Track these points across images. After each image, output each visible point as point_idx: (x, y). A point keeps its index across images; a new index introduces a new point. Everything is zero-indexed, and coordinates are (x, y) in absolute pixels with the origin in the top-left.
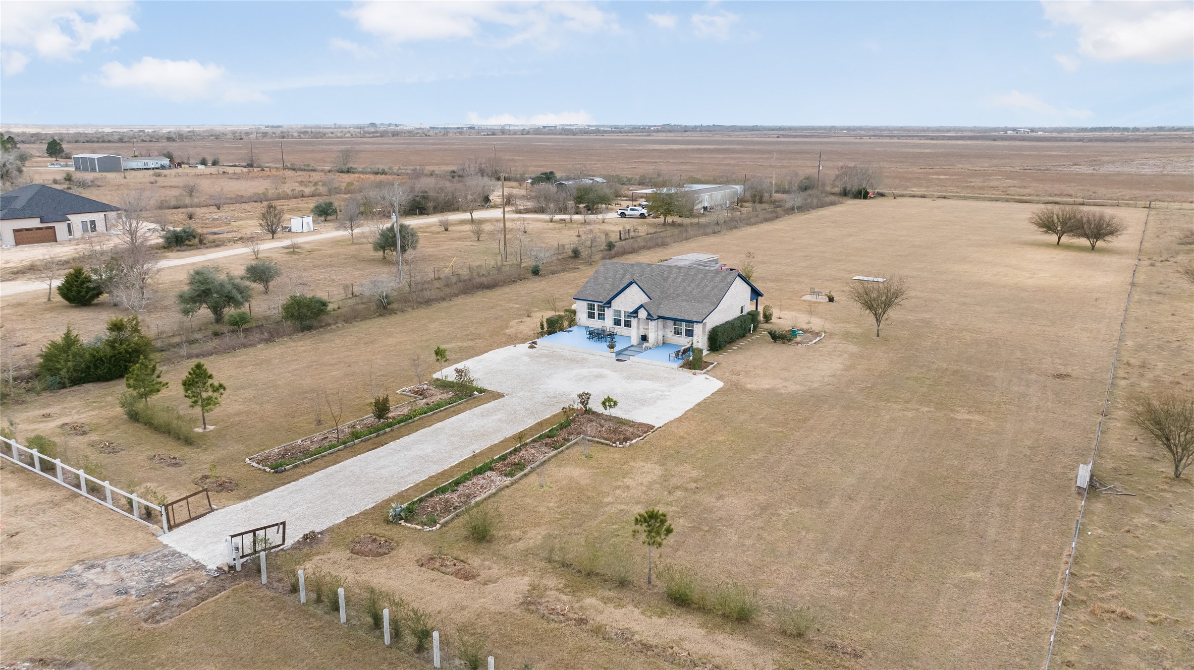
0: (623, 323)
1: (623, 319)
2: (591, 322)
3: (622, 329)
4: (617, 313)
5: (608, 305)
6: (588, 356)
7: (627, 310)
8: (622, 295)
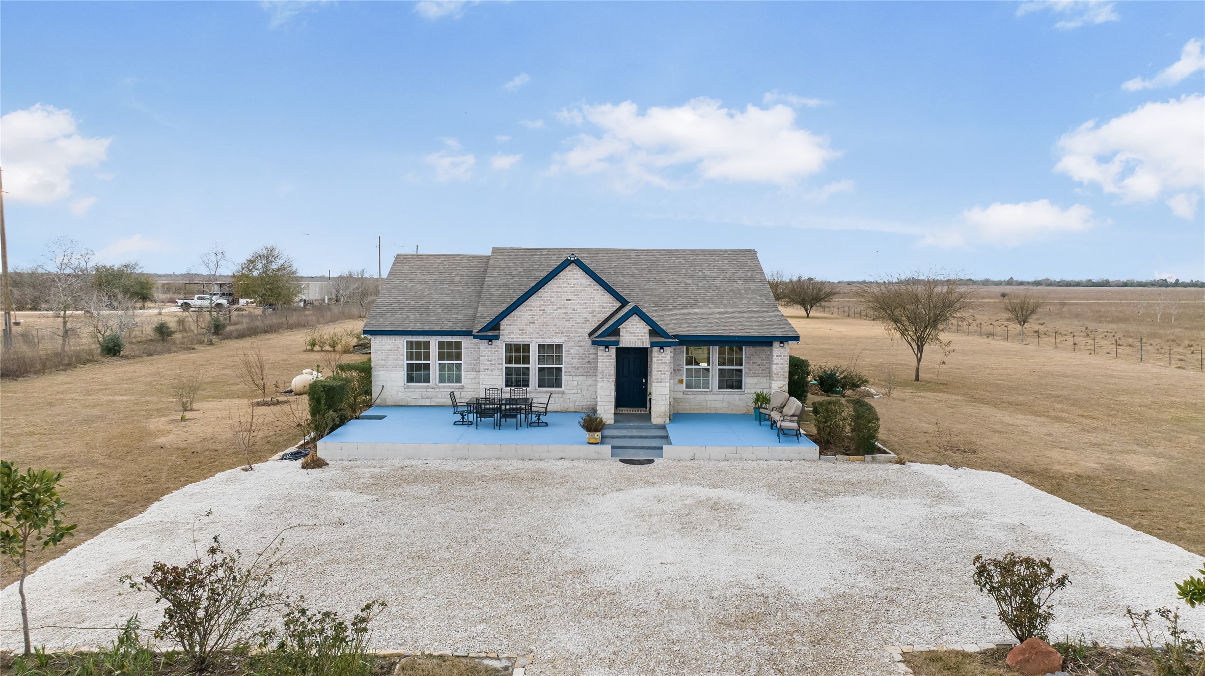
0: (534, 377)
1: (534, 366)
2: (417, 392)
3: (536, 394)
4: (518, 352)
5: (491, 332)
6: (529, 465)
7: (548, 341)
8: (534, 302)
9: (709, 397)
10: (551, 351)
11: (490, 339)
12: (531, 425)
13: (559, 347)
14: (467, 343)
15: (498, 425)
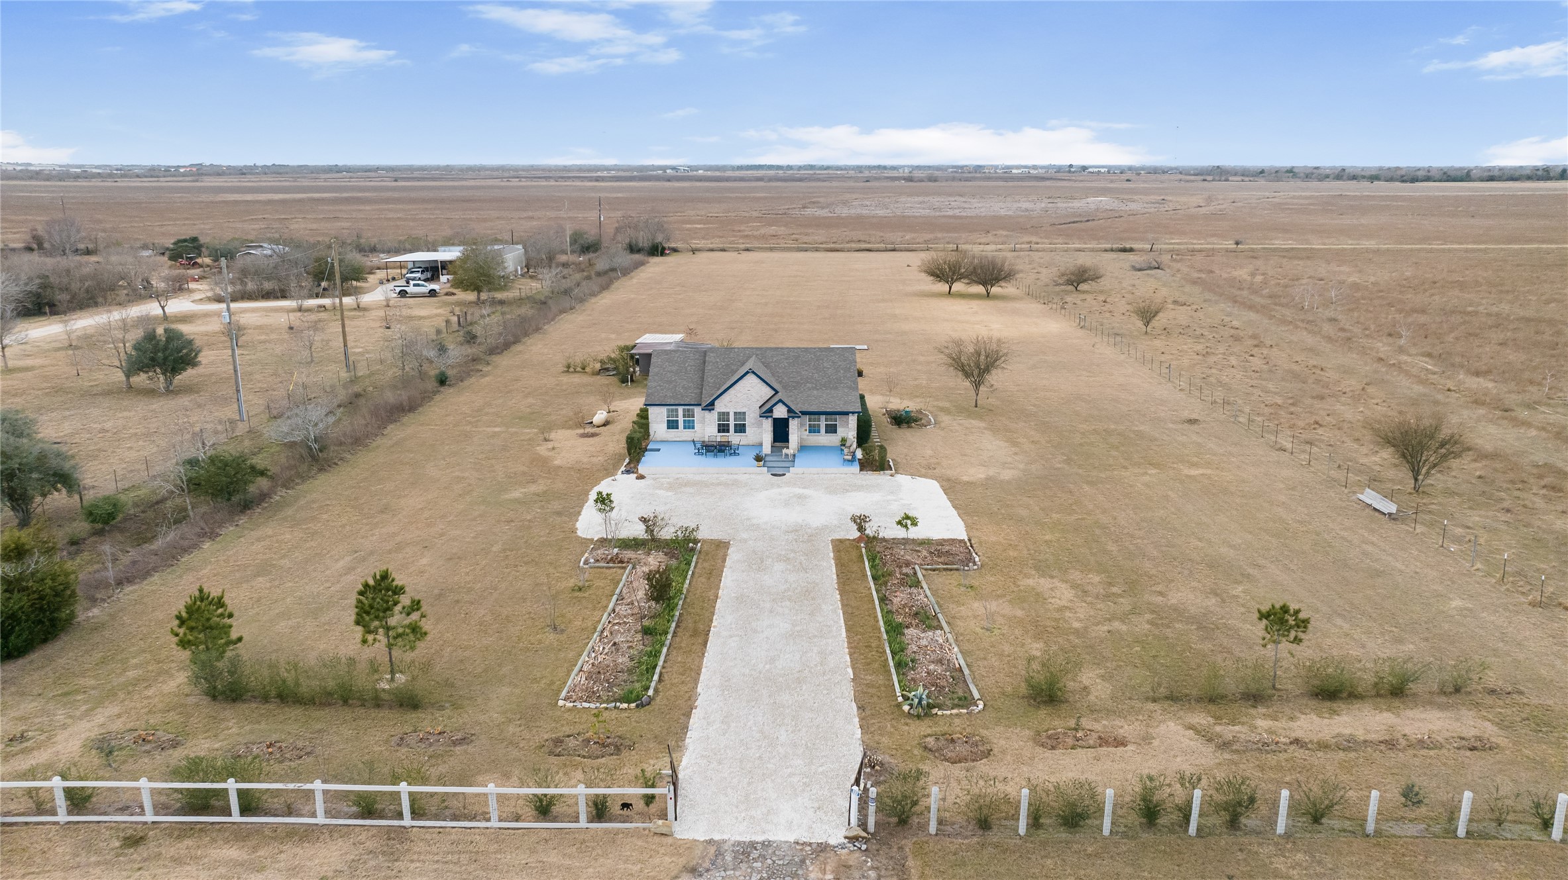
0: (732, 428)
1: (732, 423)
2: (673, 434)
3: (733, 438)
4: (724, 416)
5: (710, 407)
6: (731, 477)
7: (739, 411)
8: (731, 391)
9: (820, 438)
10: (740, 415)
11: (710, 410)
12: (731, 454)
13: (744, 413)
14: (697, 410)
15: (715, 456)
